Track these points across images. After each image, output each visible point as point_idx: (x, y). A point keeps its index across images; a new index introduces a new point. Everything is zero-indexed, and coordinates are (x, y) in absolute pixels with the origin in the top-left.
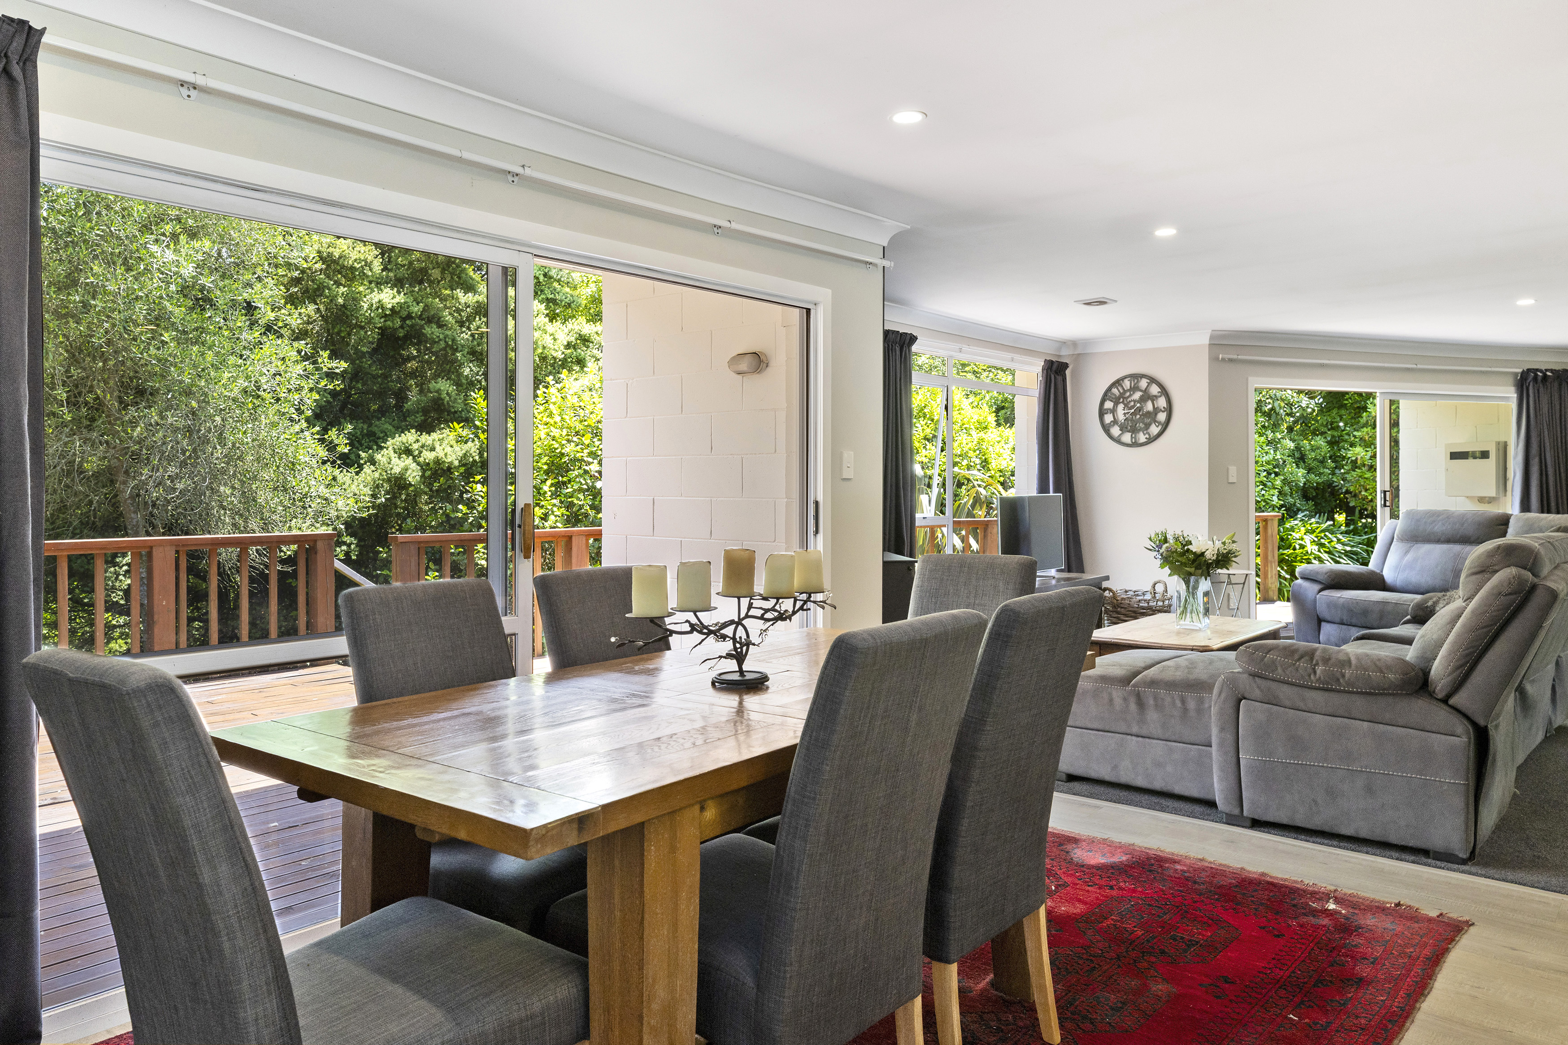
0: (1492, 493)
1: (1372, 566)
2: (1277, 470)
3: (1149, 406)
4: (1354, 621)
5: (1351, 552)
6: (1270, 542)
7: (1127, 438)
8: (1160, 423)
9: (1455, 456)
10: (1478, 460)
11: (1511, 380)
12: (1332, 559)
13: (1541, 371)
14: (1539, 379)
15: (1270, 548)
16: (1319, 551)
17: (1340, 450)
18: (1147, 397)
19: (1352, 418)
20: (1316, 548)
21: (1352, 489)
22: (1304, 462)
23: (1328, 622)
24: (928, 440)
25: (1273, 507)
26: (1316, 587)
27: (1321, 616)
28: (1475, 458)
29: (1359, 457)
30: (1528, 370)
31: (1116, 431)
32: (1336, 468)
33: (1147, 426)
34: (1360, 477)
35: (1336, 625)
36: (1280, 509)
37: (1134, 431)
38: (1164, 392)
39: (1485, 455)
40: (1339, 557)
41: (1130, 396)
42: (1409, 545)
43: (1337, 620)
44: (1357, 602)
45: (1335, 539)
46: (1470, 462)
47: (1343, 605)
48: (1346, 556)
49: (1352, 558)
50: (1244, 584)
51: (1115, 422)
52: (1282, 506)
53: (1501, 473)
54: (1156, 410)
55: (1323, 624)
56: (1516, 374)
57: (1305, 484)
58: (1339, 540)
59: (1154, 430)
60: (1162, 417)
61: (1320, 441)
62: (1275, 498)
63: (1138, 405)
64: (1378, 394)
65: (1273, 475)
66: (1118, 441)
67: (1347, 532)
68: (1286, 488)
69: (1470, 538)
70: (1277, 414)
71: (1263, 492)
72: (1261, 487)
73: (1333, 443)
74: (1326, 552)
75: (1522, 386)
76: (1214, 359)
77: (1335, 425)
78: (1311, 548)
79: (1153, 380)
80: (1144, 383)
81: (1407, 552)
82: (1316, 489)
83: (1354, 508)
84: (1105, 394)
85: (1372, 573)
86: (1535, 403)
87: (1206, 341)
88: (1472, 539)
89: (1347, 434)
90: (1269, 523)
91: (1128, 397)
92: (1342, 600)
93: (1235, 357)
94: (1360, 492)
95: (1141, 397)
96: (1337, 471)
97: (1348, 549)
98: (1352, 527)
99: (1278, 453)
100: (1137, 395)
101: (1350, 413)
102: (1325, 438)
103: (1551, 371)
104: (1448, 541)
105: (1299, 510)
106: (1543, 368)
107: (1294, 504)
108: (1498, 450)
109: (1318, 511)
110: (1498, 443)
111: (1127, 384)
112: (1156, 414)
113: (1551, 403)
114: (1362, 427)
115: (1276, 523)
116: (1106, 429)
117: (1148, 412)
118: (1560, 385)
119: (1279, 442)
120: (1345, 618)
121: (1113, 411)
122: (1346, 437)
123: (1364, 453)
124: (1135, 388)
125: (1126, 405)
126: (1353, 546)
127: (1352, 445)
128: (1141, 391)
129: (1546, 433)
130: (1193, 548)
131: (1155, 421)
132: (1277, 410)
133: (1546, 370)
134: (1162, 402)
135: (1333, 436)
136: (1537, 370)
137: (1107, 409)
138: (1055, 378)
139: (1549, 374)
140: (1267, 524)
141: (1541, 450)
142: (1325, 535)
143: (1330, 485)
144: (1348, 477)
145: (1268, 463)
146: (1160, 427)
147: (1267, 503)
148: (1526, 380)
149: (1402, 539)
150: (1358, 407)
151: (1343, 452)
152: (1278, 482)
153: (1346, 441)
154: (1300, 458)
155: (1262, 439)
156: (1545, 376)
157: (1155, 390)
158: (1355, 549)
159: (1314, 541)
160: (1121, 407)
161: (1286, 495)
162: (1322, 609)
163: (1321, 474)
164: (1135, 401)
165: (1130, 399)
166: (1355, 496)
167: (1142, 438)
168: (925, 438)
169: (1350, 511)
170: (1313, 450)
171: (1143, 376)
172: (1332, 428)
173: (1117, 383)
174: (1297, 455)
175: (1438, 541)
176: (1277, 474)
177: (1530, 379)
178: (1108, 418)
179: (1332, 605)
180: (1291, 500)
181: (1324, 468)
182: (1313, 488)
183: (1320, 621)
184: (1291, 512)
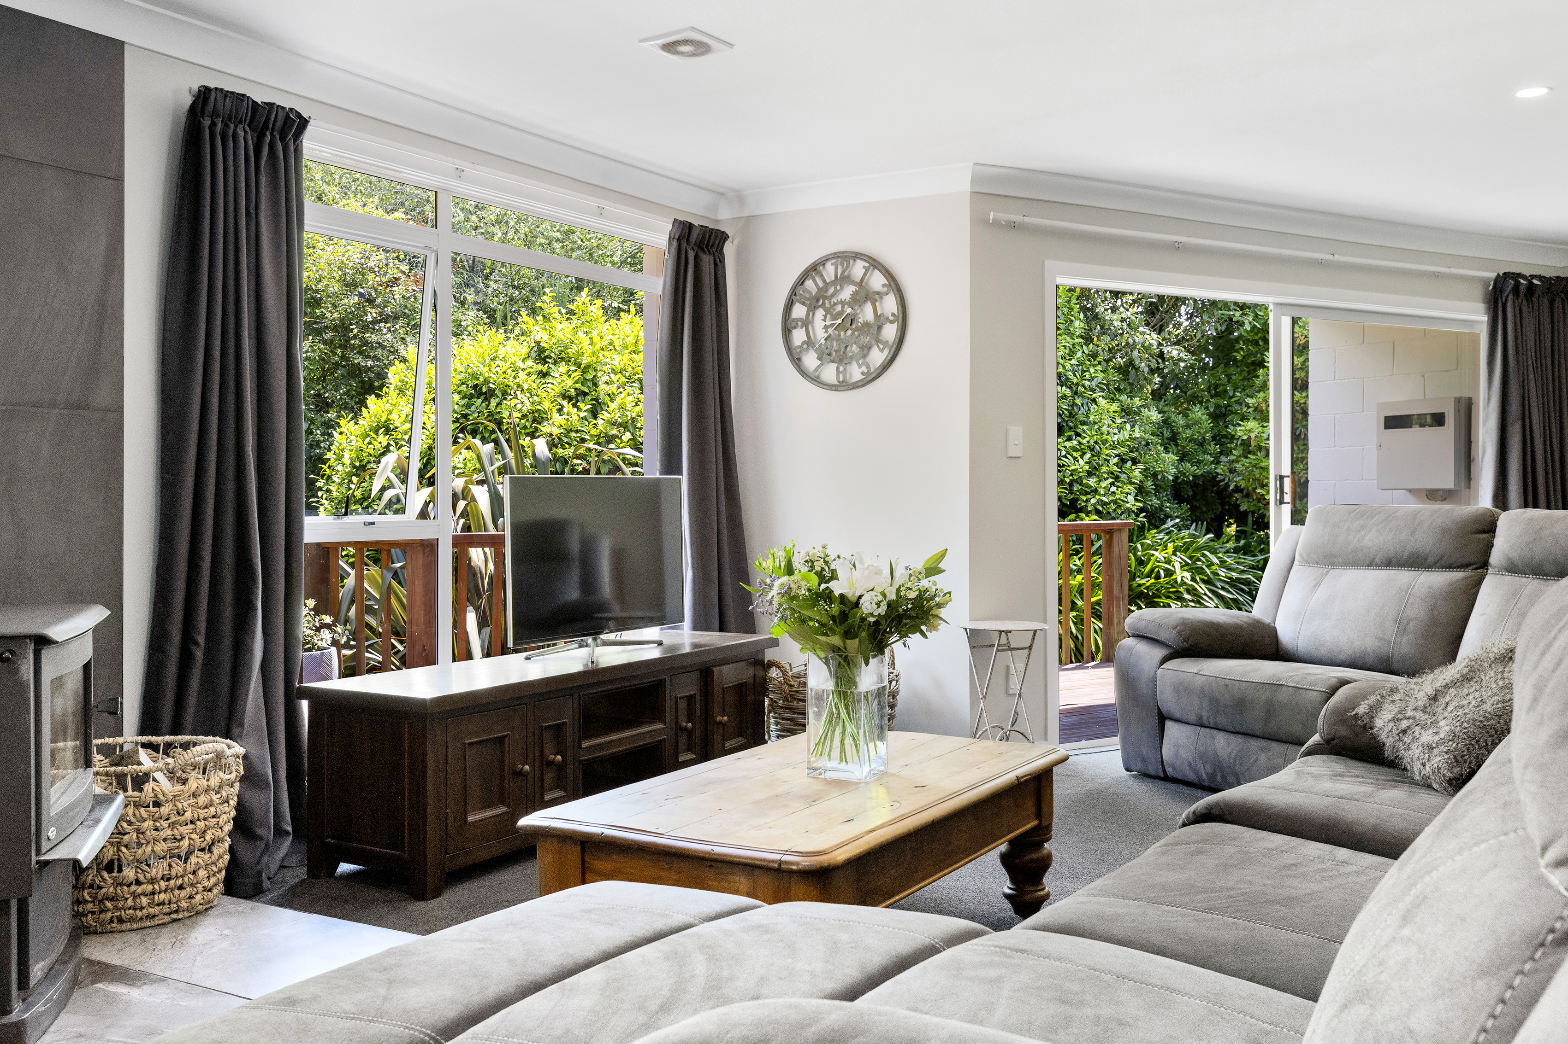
0: (1448, 483)
1: (1259, 610)
2: (1134, 455)
3: (867, 314)
4: (1221, 720)
5: (1238, 580)
6: (1116, 565)
7: (830, 373)
8: (886, 343)
9: (1394, 422)
10: (1427, 428)
11: (1478, 292)
12: (1210, 590)
13: (1524, 277)
14: (1522, 289)
15: (1116, 577)
16: (1193, 579)
17: (1227, 427)
18: (864, 295)
19: (1244, 379)
20: (1188, 575)
21: (1243, 484)
22: (1177, 445)
23: (1177, 721)
24: (570, 399)
25: (1129, 511)
26: (1159, 653)
27: (1164, 710)
28: (1422, 425)
29: (1253, 435)
30: (1505, 274)
31: (810, 360)
32: (1221, 453)
33: (866, 350)
34: (1255, 466)
35: (1189, 728)
36: (1137, 515)
37: (842, 359)
38: (894, 285)
39: (1438, 420)
40: (1223, 588)
41: (836, 292)
42: (1321, 571)
43: (1192, 717)
44: (1227, 684)
45: (1216, 561)
46: (1414, 433)
47: (1203, 691)
48: (1233, 586)
49: (1242, 590)
50: (1030, 648)
51: (809, 343)
52: (1141, 510)
53: (1463, 450)
54: (880, 321)
55: (1169, 724)
56: (1485, 282)
57: (1177, 478)
58: (1223, 562)
59: (877, 357)
60: (890, 332)
61: (1198, 413)
62: (1131, 498)
63: (849, 310)
64: (1271, 307)
65: (1129, 463)
66: (815, 380)
67: (1236, 550)
68: (1149, 484)
69: (1425, 558)
70: (1137, 369)
71: (1113, 489)
72: (1110, 480)
73: (1219, 416)
74: (1205, 582)
75: (1496, 301)
76: (979, 222)
77: (1221, 389)
78: (1182, 575)
79: (874, 263)
80: (858, 269)
81: (1317, 584)
82: (1193, 485)
83: (1246, 513)
84: (793, 292)
85: (1258, 625)
86: (1516, 330)
87: (964, 186)
88: (1431, 560)
89: (1237, 402)
90: (1116, 536)
91: (832, 296)
92: (1199, 680)
93: (1018, 218)
94: (1255, 489)
95: (855, 294)
96: (1223, 459)
97: (1235, 575)
98: (1242, 542)
99: (1137, 428)
100: (847, 293)
101: (1242, 371)
102: (1207, 408)
103: (1540, 278)
104: (1388, 564)
105: (1167, 516)
106: (1527, 272)
107: (1161, 508)
108: (1458, 411)
109: (1195, 517)
110: (1458, 400)
111: (829, 272)
112: (880, 328)
113: (1539, 332)
114: (1258, 392)
115: (1125, 535)
116: (796, 361)
117: (867, 325)
118: (1552, 303)
119: (1138, 413)
120: (1205, 715)
121: (806, 323)
122: (1237, 407)
123: (1260, 429)
124: (843, 280)
125: (827, 311)
126: (1243, 572)
127: (1244, 418)
128: (854, 283)
129: (1532, 377)
130: (837, 588)
131: (878, 341)
132: (1137, 362)
133: (1533, 276)
134: (890, 305)
135: (1217, 406)
136: (1519, 275)
137: (797, 320)
138: (696, 257)
139: (1536, 282)
140: (1111, 537)
141: (1524, 410)
142: (1203, 555)
143: (1211, 480)
144: (1238, 466)
145: (1121, 444)
146: (886, 352)
147: (1119, 506)
148: (1501, 291)
149: (1308, 562)
150: (1253, 363)
151: (1231, 429)
152: (1137, 474)
153: (1236, 413)
154: (1171, 440)
155: (1115, 407)
156: (1531, 284)
157: (877, 281)
158: (1245, 576)
159: (1187, 564)
160: (820, 313)
161: (1148, 493)
162: (1167, 699)
163: (1199, 462)
164: (843, 303)
165: (834, 300)
166: (1248, 496)
167: (856, 373)
168: (565, 396)
169: (1241, 519)
170: (1188, 426)
171: (857, 256)
172: (1217, 395)
173: (814, 269)
174: (1167, 434)
175: (1371, 564)
176: (1135, 462)
177: (1509, 289)
178: (799, 336)
179: (1182, 689)
180: (1156, 502)
181: (1204, 453)
182: (1188, 483)
183: (1162, 718)
184: (1155, 519)
